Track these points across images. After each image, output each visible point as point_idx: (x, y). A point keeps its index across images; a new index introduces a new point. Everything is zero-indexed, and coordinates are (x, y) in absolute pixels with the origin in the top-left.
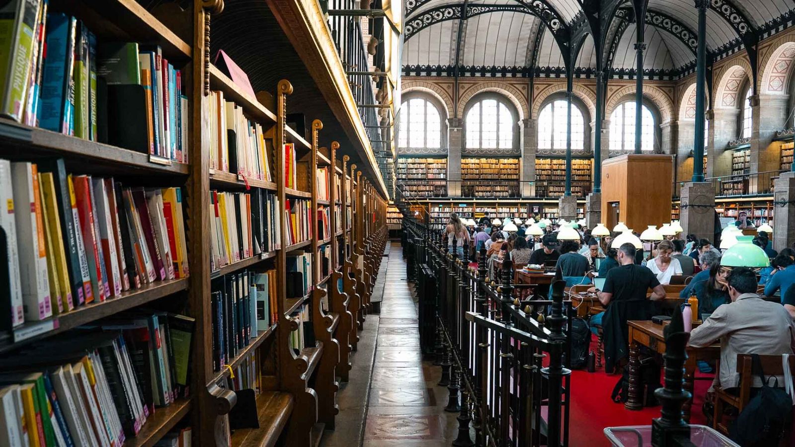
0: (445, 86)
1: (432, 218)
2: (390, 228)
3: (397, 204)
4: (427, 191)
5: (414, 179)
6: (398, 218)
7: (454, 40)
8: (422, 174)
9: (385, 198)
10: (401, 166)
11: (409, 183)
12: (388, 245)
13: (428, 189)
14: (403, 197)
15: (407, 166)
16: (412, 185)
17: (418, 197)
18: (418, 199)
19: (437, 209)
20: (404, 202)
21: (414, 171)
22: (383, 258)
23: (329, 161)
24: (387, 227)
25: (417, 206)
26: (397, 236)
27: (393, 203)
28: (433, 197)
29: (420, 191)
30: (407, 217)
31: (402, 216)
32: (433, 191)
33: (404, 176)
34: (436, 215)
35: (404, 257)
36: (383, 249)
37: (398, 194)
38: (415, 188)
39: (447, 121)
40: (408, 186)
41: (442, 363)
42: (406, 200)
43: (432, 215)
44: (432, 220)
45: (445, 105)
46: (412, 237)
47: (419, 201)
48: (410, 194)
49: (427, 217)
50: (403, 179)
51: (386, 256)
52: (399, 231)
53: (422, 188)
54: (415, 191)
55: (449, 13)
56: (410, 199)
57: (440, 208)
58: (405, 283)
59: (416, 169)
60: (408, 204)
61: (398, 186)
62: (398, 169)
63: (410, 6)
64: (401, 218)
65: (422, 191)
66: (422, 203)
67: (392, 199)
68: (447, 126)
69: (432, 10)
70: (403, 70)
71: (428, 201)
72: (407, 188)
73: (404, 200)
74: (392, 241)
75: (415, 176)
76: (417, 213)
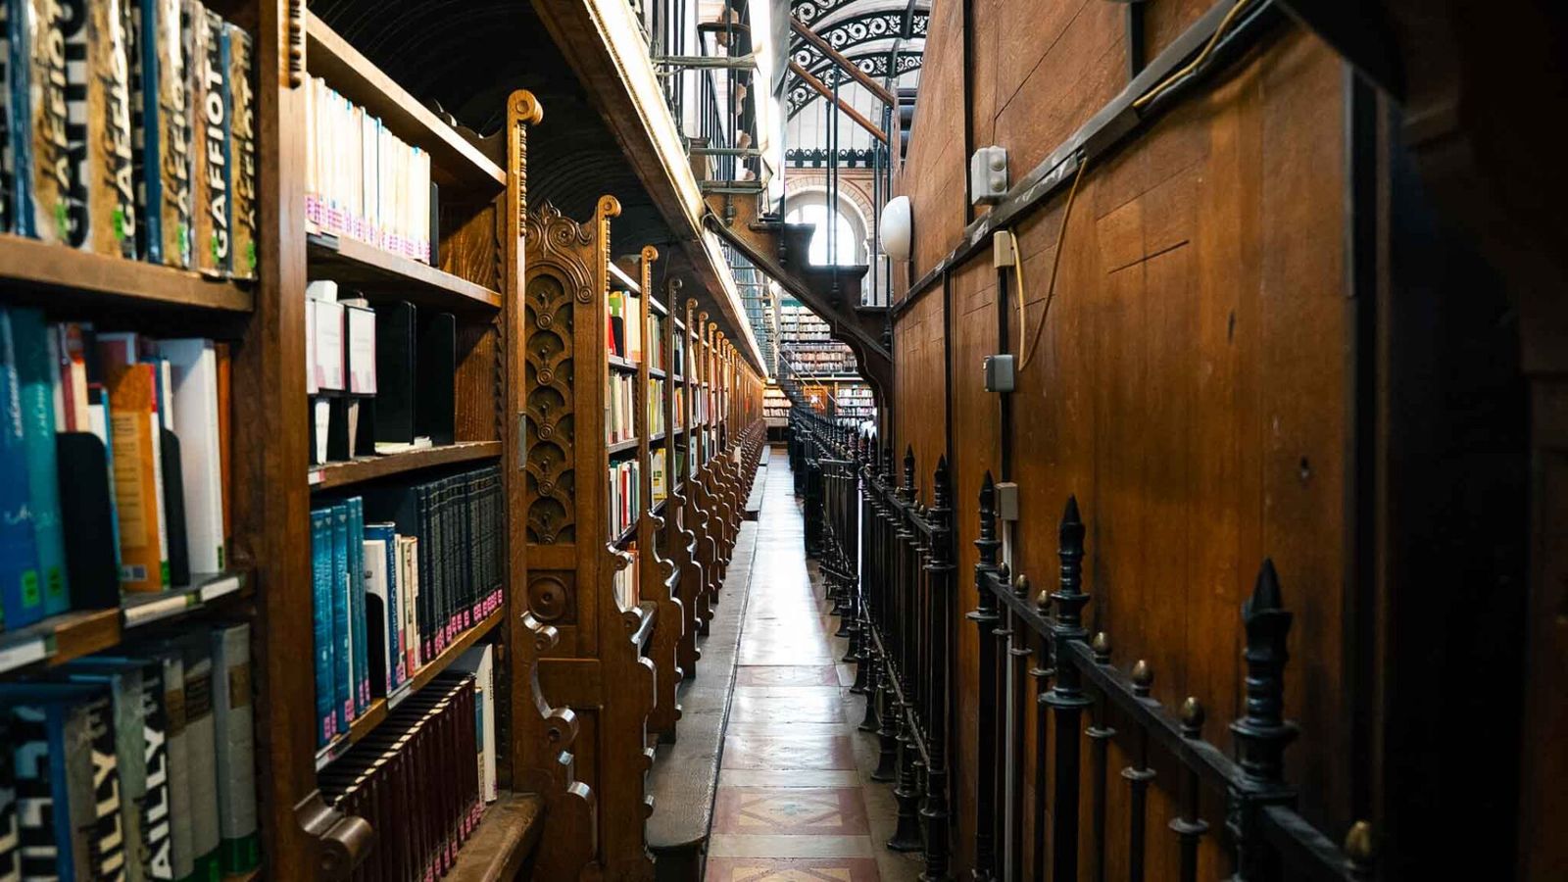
0: (862, 184)
1: (840, 407)
2: (770, 423)
3: (781, 384)
4: (832, 362)
5: (810, 342)
6: (783, 408)
7: (877, 109)
8: (823, 333)
9: (759, 373)
10: (788, 319)
11: (801, 348)
12: (766, 450)
13: (833, 358)
14: (790, 371)
15: (798, 319)
16: (806, 352)
17: (816, 372)
18: (816, 376)
19: (848, 392)
20: (793, 381)
21: (810, 328)
22: (759, 467)
24: (765, 422)
25: (815, 387)
26: (776, 437)
27: (773, 381)
28: (842, 372)
29: (819, 362)
30: (798, 406)
31: (788, 403)
32: (842, 362)
33: (793, 337)
34: (846, 403)
35: (792, 469)
36: (758, 454)
37: (782, 367)
38: (811, 357)
39: (865, 243)
40: (800, 353)
42: (796, 376)
43: (841, 402)
44: (840, 410)
45: (862, 216)
46: (816, 454)
47: (817, 379)
48: (804, 368)
49: (831, 407)
50: (791, 342)
51: (764, 465)
52: (785, 429)
53: (823, 357)
54: (812, 362)
56: (802, 376)
57: (853, 390)
58: (793, 498)
59: (813, 324)
60: (800, 383)
61: (783, 353)
62: (783, 324)
64: (788, 408)
65: (823, 362)
66: (824, 383)
67: (773, 377)
68: (866, 251)
70: (789, 158)
71: (833, 378)
72: (798, 356)
73: (792, 377)
74: (772, 447)
75: (812, 337)
76: (814, 400)
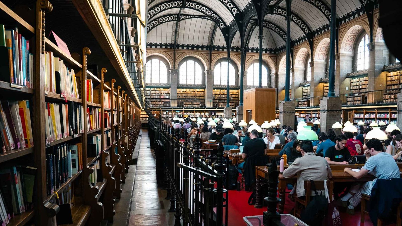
0: (169, 53)
1: (163, 117)
2: (142, 122)
3: (146, 110)
4: (160, 104)
5: (154, 98)
6: (146, 118)
7: (174, 31)
8: (158, 96)
9: (139, 107)
10: (148, 92)
11: (152, 100)
12: (141, 131)
13: (161, 103)
14: (148, 107)
15: (151, 92)
16: (153, 101)
17: (156, 107)
18: (156, 108)
19: (165, 113)
20: (149, 110)
21: (154, 94)
22: (139, 137)
23: (110, 89)
24: (141, 122)
25: (156, 111)
26: (145, 126)
27: (143, 110)
28: (163, 107)
29: (157, 104)
30: (151, 117)
31: (148, 116)
32: (163, 104)
33: (149, 97)
34: (165, 116)
35: (149, 137)
36: (138, 132)
37: (146, 106)
38: (154, 103)
39: (170, 70)
40: (151, 101)
41: (167, 188)
42: (150, 108)
43: (163, 116)
44: (163, 118)
45: (169, 63)
46: (153, 127)
47: (156, 109)
48: (152, 106)
49: (160, 117)
50: (148, 98)
51: (140, 136)
52: (146, 124)
53: (158, 103)
54: (155, 104)
55: (171, 18)
56: (152, 108)
57: (167, 112)
58: (149, 149)
59: (155, 93)
60: (151, 110)
61: (146, 102)
62: (146, 93)
63: (152, 14)
64: (148, 118)
65: (158, 104)
66: (158, 110)
67: (143, 108)
68: (170, 73)
69: (163, 16)
70: (147, 45)
71: (161, 109)
72: (151, 103)
73: (149, 109)
74: (143, 129)
75: (155, 97)
76: (155, 115)
